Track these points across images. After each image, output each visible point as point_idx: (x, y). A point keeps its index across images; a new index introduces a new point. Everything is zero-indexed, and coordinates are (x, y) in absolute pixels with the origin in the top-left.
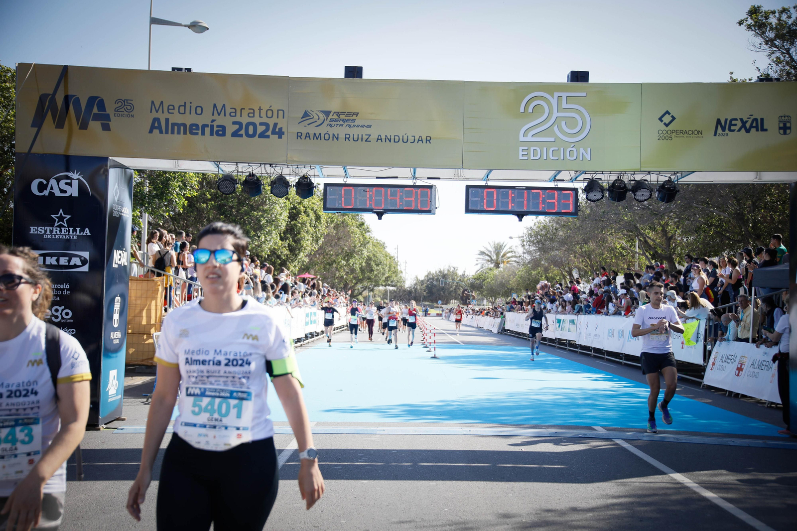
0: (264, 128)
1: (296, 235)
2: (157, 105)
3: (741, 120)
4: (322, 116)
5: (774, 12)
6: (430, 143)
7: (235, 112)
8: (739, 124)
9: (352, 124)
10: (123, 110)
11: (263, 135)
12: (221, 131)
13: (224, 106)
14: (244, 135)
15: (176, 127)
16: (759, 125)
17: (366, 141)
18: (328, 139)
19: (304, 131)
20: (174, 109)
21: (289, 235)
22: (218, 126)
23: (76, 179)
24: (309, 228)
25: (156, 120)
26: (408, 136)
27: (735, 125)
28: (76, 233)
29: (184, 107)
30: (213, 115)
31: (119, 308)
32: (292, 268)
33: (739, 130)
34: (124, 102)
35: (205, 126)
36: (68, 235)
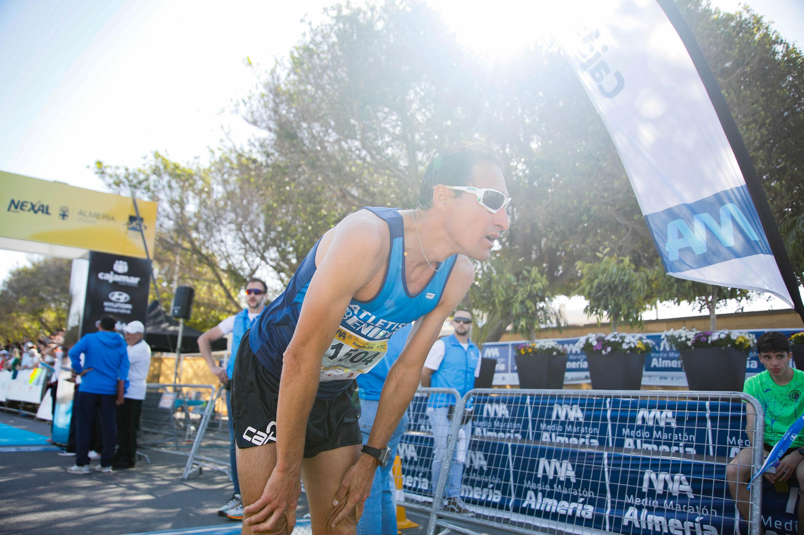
3: (32, 204)
5: (110, 167)
8: (29, 206)
16: (45, 210)
27: (26, 206)
33: (29, 210)
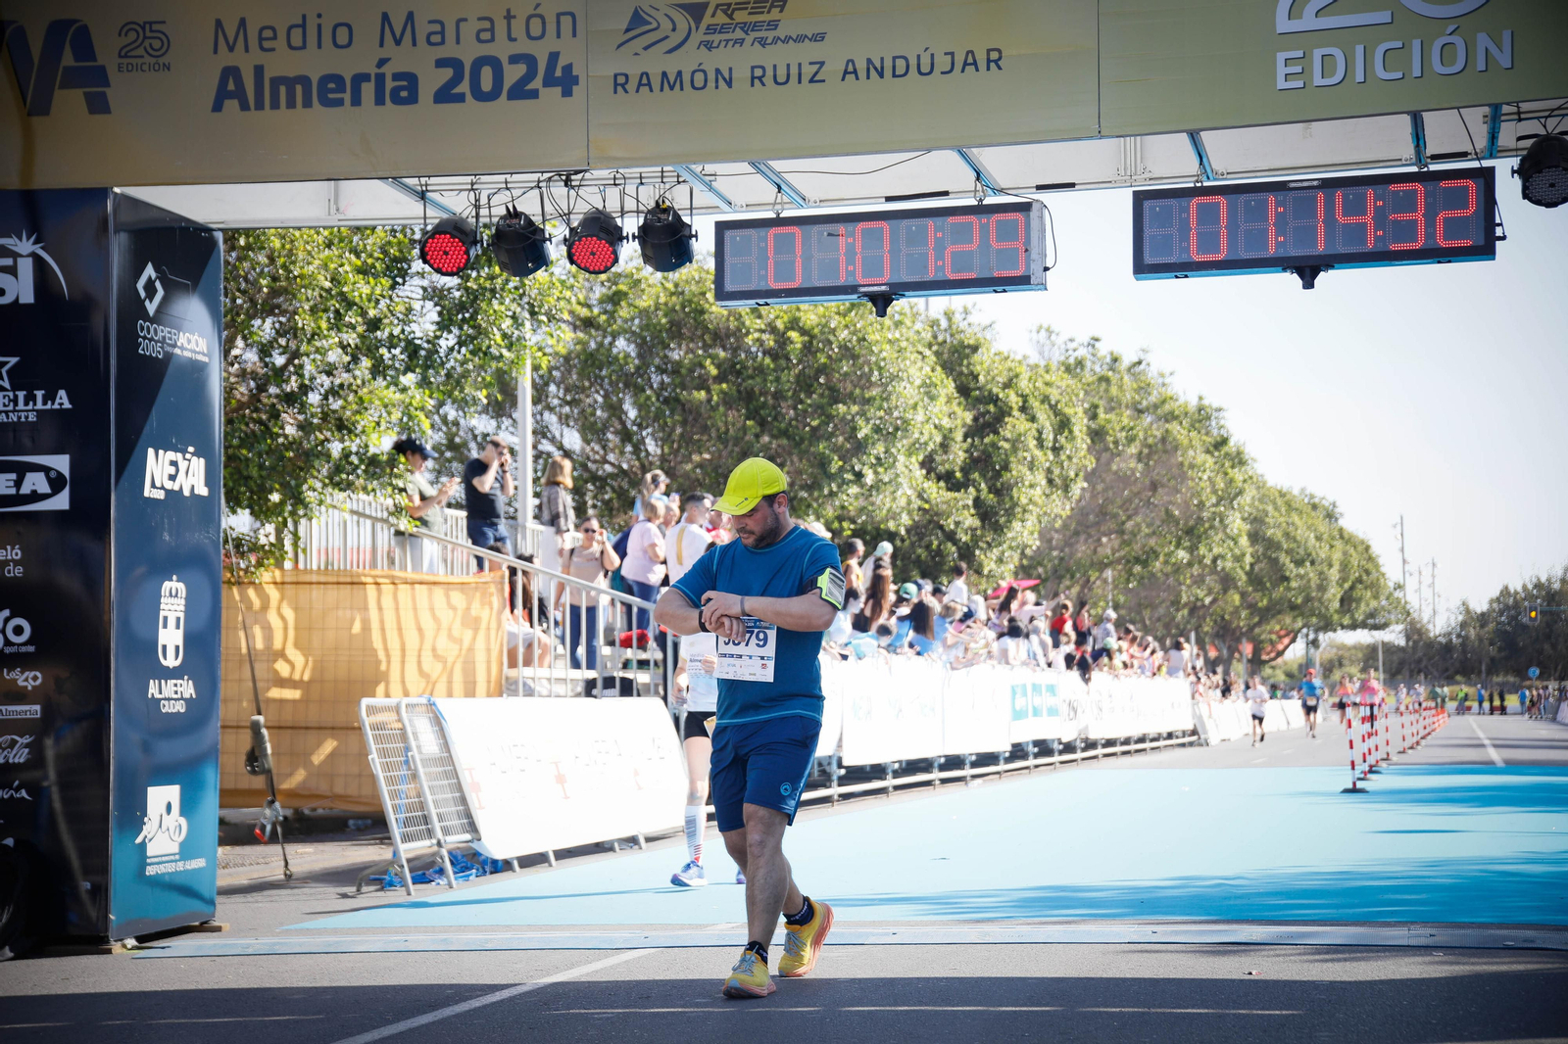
0: (521, 69)
1: (998, 475)
2: (231, 30)
4: (683, 21)
6: (1000, 68)
7: (442, 33)
9: (771, 35)
10: (140, 51)
11: (520, 92)
12: (406, 90)
13: (410, 16)
14: (469, 97)
15: (283, 89)
17: (812, 81)
18: (701, 85)
19: (634, 72)
20: (275, 38)
21: (976, 475)
22: (396, 77)
23: (28, 256)
24: (1038, 453)
25: (231, 72)
26: (932, 55)
28: (35, 404)
29: (300, 30)
30: (382, 45)
31: (182, 615)
32: (989, 565)
34: (143, 29)
35: (360, 79)
36: (14, 411)
